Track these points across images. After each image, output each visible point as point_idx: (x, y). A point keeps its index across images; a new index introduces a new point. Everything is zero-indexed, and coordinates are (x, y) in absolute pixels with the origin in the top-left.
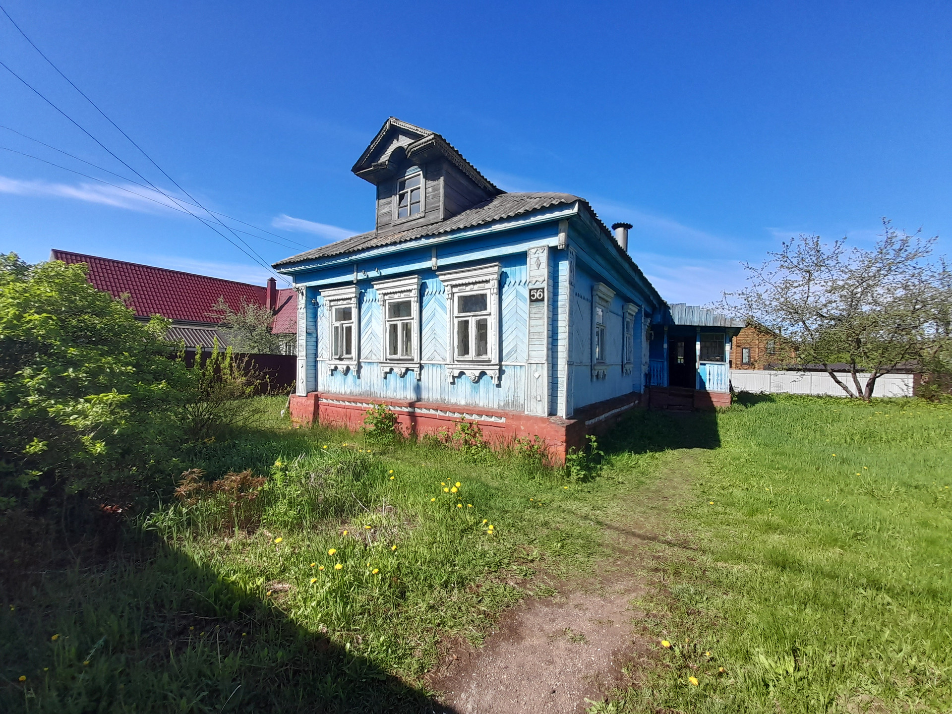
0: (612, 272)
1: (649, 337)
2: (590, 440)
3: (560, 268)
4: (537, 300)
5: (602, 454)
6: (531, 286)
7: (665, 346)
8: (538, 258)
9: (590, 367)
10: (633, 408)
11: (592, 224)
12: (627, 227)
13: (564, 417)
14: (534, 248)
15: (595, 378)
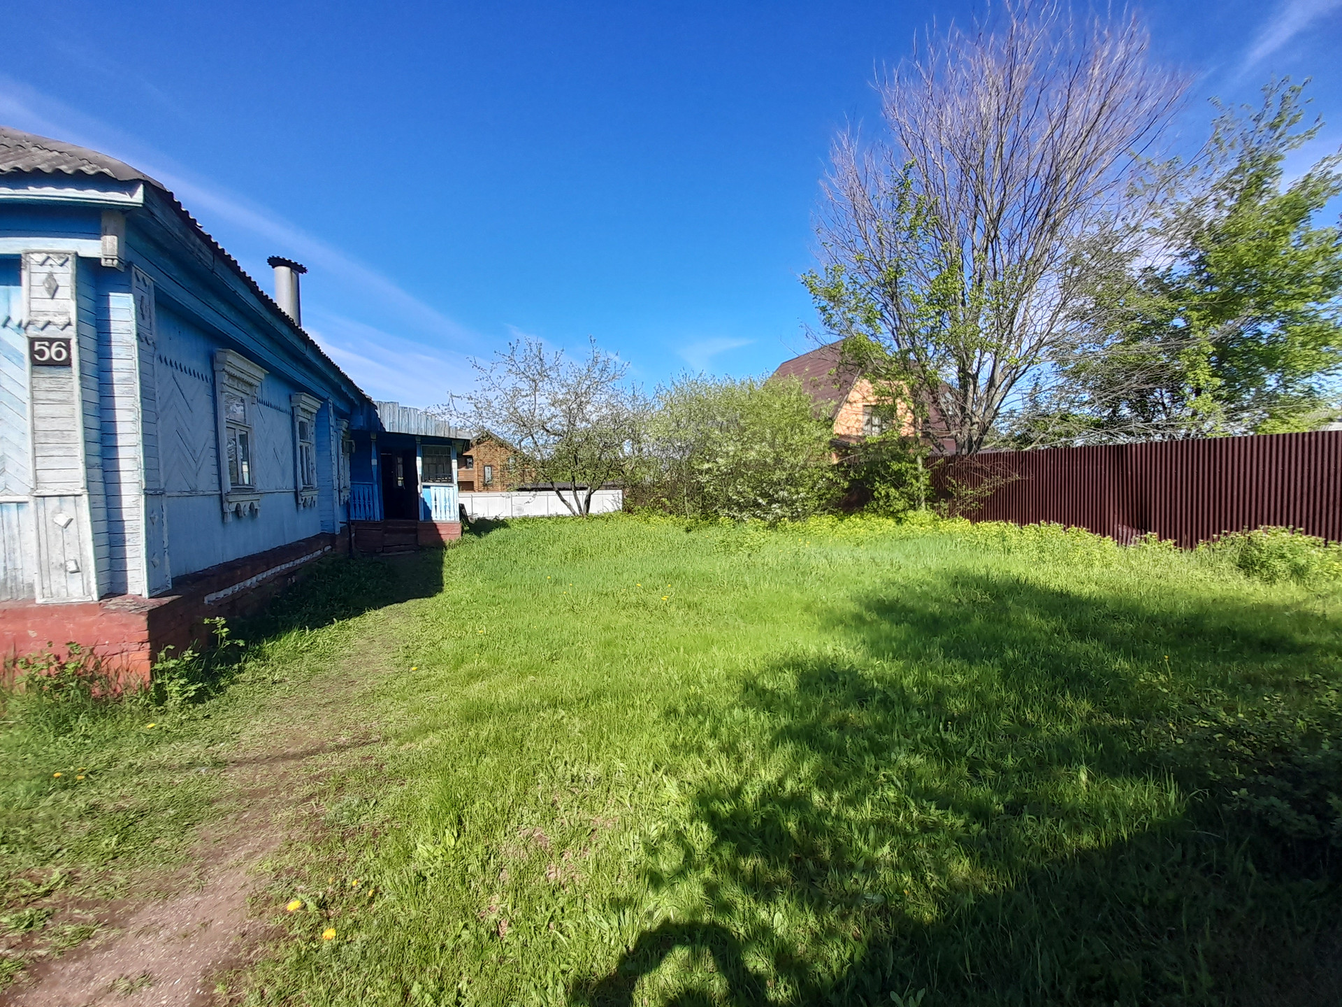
2: (214, 626)
3: (112, 304)
4: (51, 363)
6: (33, 332)
7: (374, 462)
8: (51, 275)
9: (217, 498)
11: (187, 237)
12: (297, 269)
13: (146, 595)
14: (39, 252)
15: (230, 518)
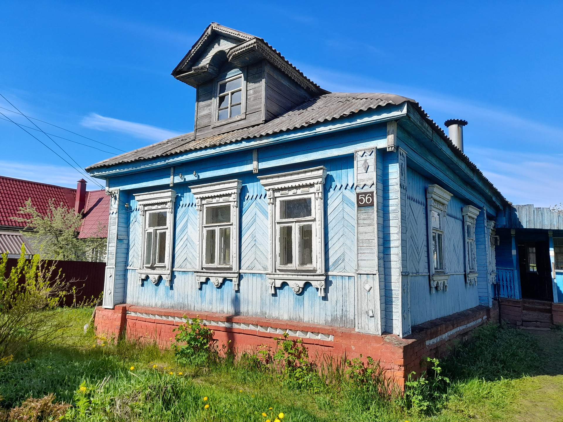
0: (448, 173)
1: (495, 242)
2: (433, 364)
3: (390, 171)
4: (365, 205)
5: (448, 381)
6: (358, 190)
7: (514, 252)
8: (366, 161)
9: (427, 277)
10: (481, 325)
11: (422, 124)
12: (461, 123)
13: (401, 336)
14: (361, 151)
15: (434, 291)
